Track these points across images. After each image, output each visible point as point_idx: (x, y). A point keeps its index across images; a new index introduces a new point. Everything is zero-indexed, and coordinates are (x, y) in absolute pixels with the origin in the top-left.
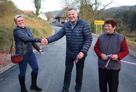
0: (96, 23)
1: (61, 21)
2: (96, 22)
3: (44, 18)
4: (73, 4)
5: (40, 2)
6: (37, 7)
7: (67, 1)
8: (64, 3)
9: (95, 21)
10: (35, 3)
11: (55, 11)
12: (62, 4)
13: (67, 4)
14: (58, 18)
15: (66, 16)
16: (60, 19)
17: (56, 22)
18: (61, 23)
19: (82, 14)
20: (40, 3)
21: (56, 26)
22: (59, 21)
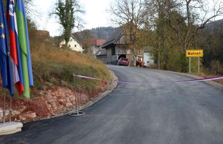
0: (189, 54)
1: (117, 53)
2: (189, 52)
3: (75, 46)
4: (143, 16)
5: (72, 13)
6: (65, 25)
7: (131, 11)
8: (123, 15)
9: (187, 51)
10: (60, 15)
12: (120, 16)
13: (131, 17)
14: (111, 47)
15: (128, 42)
16: (116, 48)
17: (106, 55)
18: (118, 57)
19: (163, 37)
20: (72, 16)
21: (107, 63)
22: (114, 53)
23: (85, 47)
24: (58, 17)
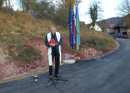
1: (121, 31)
3: (98, 28)
5: (97, 12)
6: (93, 19)
8: (125, 11)
10: (90, 14)
11: (111, 19)
14: (118, 28)
15: (128, 25)
18: (121, 34)
20: (96, 14)
22: (119, 32)
23: (103, 29)
24: (90, 15)
